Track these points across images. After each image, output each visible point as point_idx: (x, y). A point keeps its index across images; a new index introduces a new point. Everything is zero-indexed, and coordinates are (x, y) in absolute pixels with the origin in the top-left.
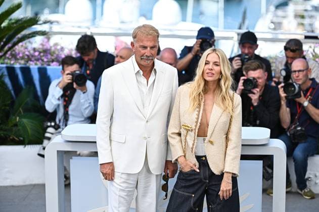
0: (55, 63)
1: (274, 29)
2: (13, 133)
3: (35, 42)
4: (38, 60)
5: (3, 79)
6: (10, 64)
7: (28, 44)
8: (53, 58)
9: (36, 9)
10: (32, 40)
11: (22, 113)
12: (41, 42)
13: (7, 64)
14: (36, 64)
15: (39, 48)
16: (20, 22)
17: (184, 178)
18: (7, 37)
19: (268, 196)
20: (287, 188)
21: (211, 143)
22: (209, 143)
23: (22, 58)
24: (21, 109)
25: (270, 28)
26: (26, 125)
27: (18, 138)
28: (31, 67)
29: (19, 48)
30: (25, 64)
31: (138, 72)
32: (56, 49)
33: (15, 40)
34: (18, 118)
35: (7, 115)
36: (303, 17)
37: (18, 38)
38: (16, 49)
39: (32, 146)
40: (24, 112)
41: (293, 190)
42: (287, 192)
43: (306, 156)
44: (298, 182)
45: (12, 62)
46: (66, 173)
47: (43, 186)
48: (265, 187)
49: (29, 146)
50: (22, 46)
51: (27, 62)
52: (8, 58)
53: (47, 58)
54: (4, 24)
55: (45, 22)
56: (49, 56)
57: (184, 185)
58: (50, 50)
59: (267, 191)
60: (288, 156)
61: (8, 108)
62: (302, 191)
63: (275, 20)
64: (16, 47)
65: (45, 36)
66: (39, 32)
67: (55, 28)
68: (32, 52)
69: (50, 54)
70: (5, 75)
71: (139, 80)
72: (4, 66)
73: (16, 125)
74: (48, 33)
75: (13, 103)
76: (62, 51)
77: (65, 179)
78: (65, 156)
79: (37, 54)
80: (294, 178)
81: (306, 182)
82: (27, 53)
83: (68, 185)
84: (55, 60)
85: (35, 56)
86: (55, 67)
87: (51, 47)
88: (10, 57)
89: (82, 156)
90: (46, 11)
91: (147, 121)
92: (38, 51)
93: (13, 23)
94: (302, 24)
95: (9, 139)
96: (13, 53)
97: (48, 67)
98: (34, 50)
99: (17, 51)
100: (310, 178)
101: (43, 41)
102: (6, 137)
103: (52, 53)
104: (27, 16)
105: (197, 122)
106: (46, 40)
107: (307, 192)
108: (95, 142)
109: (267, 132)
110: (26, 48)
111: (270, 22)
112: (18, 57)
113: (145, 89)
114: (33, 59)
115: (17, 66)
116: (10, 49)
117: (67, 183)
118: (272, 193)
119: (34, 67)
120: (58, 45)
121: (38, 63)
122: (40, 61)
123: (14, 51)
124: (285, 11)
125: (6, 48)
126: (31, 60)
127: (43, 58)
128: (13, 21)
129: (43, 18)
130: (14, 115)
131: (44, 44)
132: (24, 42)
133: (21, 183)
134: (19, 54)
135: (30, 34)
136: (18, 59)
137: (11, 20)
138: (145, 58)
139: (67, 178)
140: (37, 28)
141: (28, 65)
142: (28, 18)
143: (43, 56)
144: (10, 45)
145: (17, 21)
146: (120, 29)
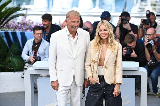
0: (29, 30)
1: (141, 11)
2: (8, 66)
3: (19, 19)
4: (20, 28)
5: (2, 38)
6: (6, 31)
7: (15, 20)
8: (28, 27)
9: (19, 2)
10: (17, 18)
11: (12, 56)
12: (22, 19)
13: (4, 30)
14: (19, 31)
15: (21, 23)
16: (11, 9)
17: (93, 87)
18: (4, 17)
19: (138, 96)
20: (148, 92)
21: (106, 67)
22: (105, 68)
23: (12, 28)
24: (12, 53)
25: (138, 11)
26: (15, 62)
27: (11, 68)
28: (17, 32)
29: (10, 22)
30: (14, 31)
31: (69, 35)
32: (29, 23)
33: (9, 18)
34: (10, 58)
35: (5, 57)
36: (155, 5)
37: (10, 17)
38: (9, 23)
39: (18, 72)
40: (13, 55)
41: (151, 93)
42: (148, 95)
43: (157, 76)
44: (153, 89)
45: (7, 30)
46: (35, 86)
47: (23, 93)
48: (137, 92)
49: (17, 72)
50: (12, 21)
51: (15, 29)
52: (5, 28)
53: (25, 28)
54: (3, 10)
55: (24, 9)
56: (26, 27)
57: (93, 90)
58: (26, 23)
59: (138, 94)
60: (148, 76)
61: (5, 53)
62: (155, 94)
63: (141, 7)
64: (9, 22)
65: (24, 16)
66: (21, 14)
67: (29, 12)
68: (17, 24)
69: (26, 25)
70: (4, 36)
71: (70, 39)
72: (3, 31)
73: (9, 62)
74: (25, 14)
75: (8, 50)
76: (32, 23)
77: (34, 89)
78: (34, 77)
79: (20, 25)
80: (151, 87)
81: (157, 89)
82: (15, 25)
83: (36, 92)
84: (29, 28)
85: (19, 26)
86: (29, 32)
87: (27, 22)
88: (6, 27)
89: (43, 77)
90: (24, 3)
91: (74, 60)
92: (20, 24)
93: (7, 10)
94: (155, 9)
95: (6, 69)
96: (8, 25)
97: (26, 32)
98: (18, 23)
99: (9, 24)
100: (159, 87)
101: (23, 19)
102: (4, 68)
103: (27, 25)
104: (14, 6)
105: (98, 58)
106: (24, 18)
107: (158, 94)
108: (48, 70)
109: (137, 64)
110: (14, 22)
111: (138, 8)
112: (10, 27)
113: (73, 43)
114: (18, 28)
115: (10, 31)
116: (6, 23)
117: (36, 91)
118: (140, 95)
119: (18, 32)
120: (31, 21)
121: (20, 30)
122: (21, 29)
123: (8, 24)
124: (146, 2)
125: (4, 23)
126: (17, 29)
127: (23, 27)
128: (7, 9)
129: (23, 7)
130: (8, 57)
131: (23, 20)
132: (13, 19)
133: (12, 91)
134: (11, 25)
135: (16, 15)
136: (10, 28)
137: (6, 8)
138: (74, 27)
139: (36, 88)
140: (19, 12)
141: (15, 31)
142: (15, 7)
143: (23, 26)
144: (6, 21)
145: (10, 9)
146: (62, 12)
